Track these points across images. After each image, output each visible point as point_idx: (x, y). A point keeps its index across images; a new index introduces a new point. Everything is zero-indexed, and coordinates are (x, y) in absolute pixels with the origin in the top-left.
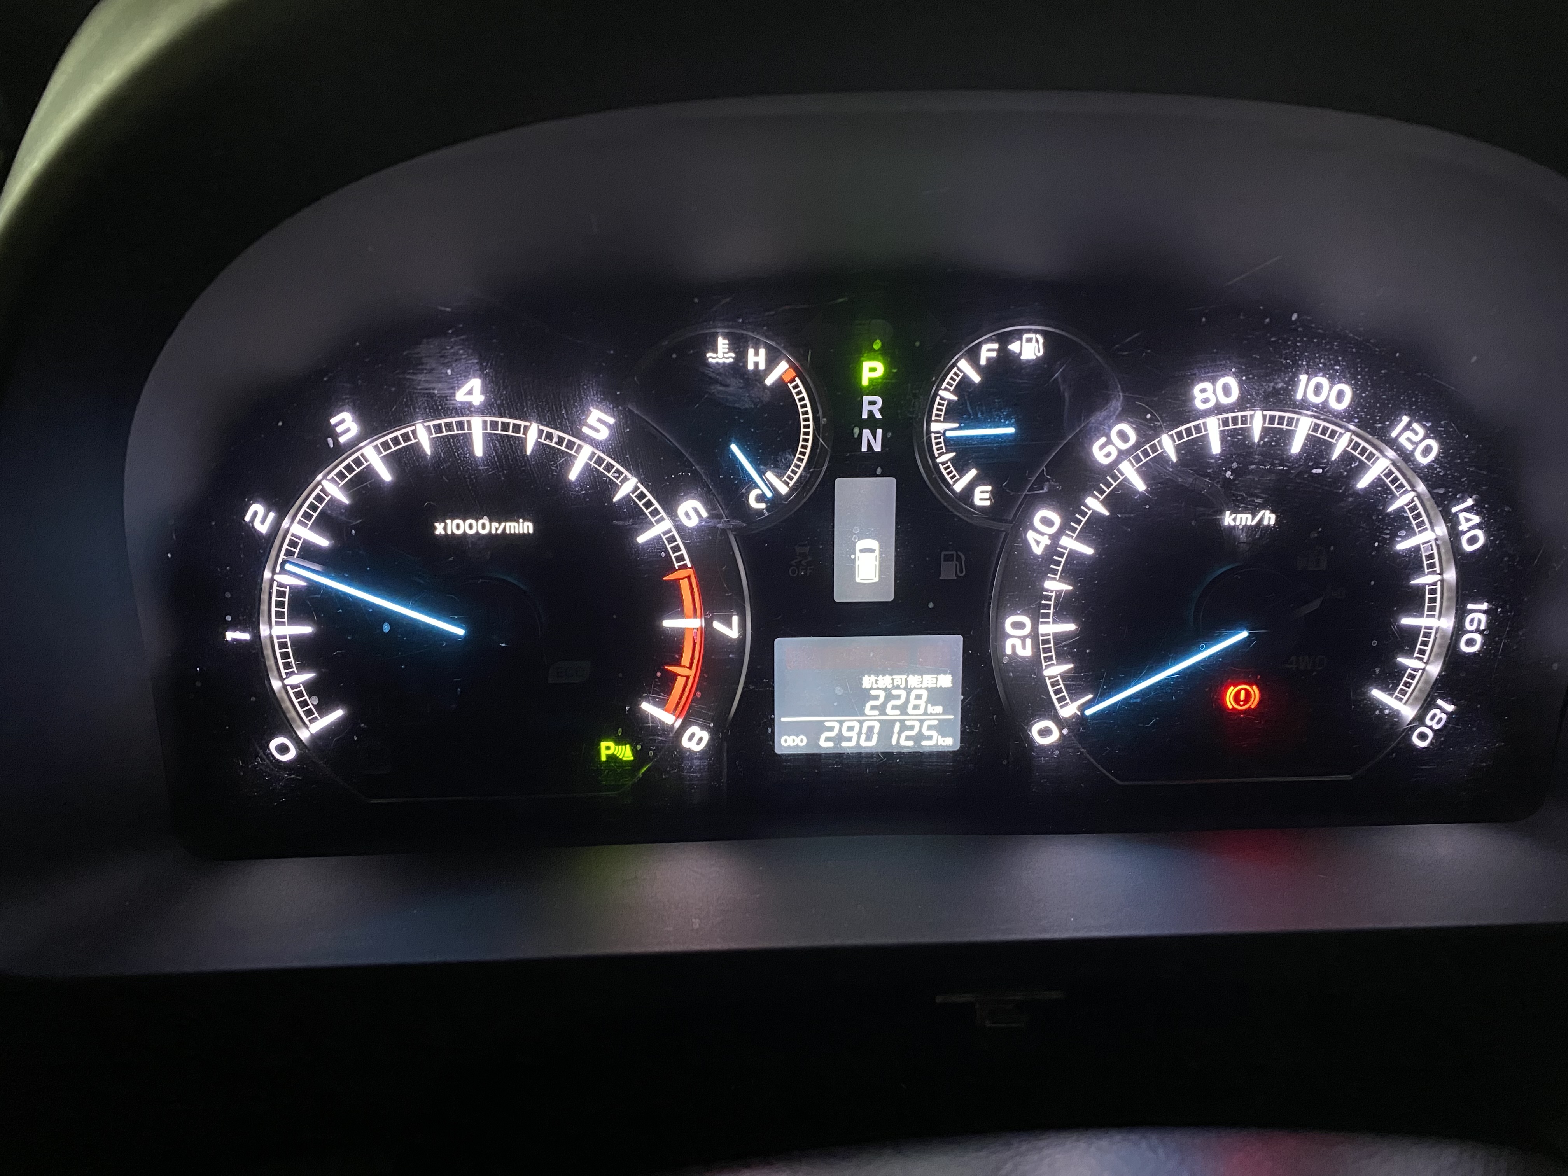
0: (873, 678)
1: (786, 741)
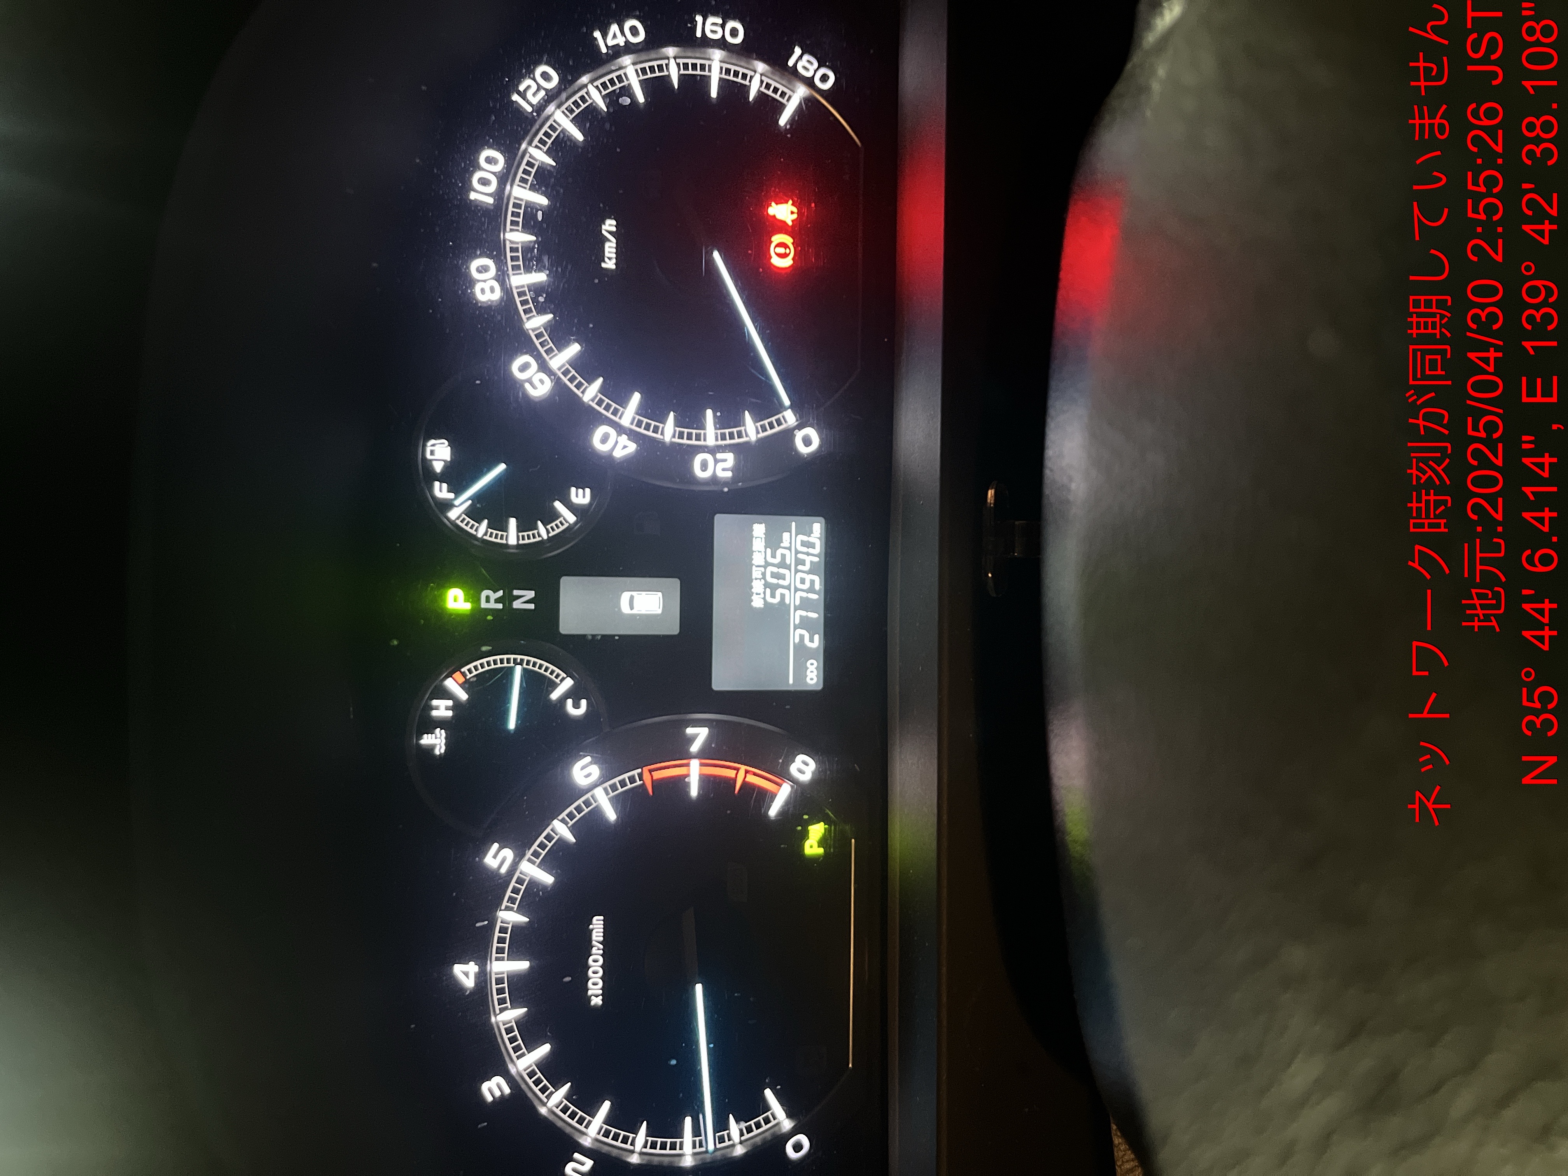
0: (754, 597)
1: (812, 679)
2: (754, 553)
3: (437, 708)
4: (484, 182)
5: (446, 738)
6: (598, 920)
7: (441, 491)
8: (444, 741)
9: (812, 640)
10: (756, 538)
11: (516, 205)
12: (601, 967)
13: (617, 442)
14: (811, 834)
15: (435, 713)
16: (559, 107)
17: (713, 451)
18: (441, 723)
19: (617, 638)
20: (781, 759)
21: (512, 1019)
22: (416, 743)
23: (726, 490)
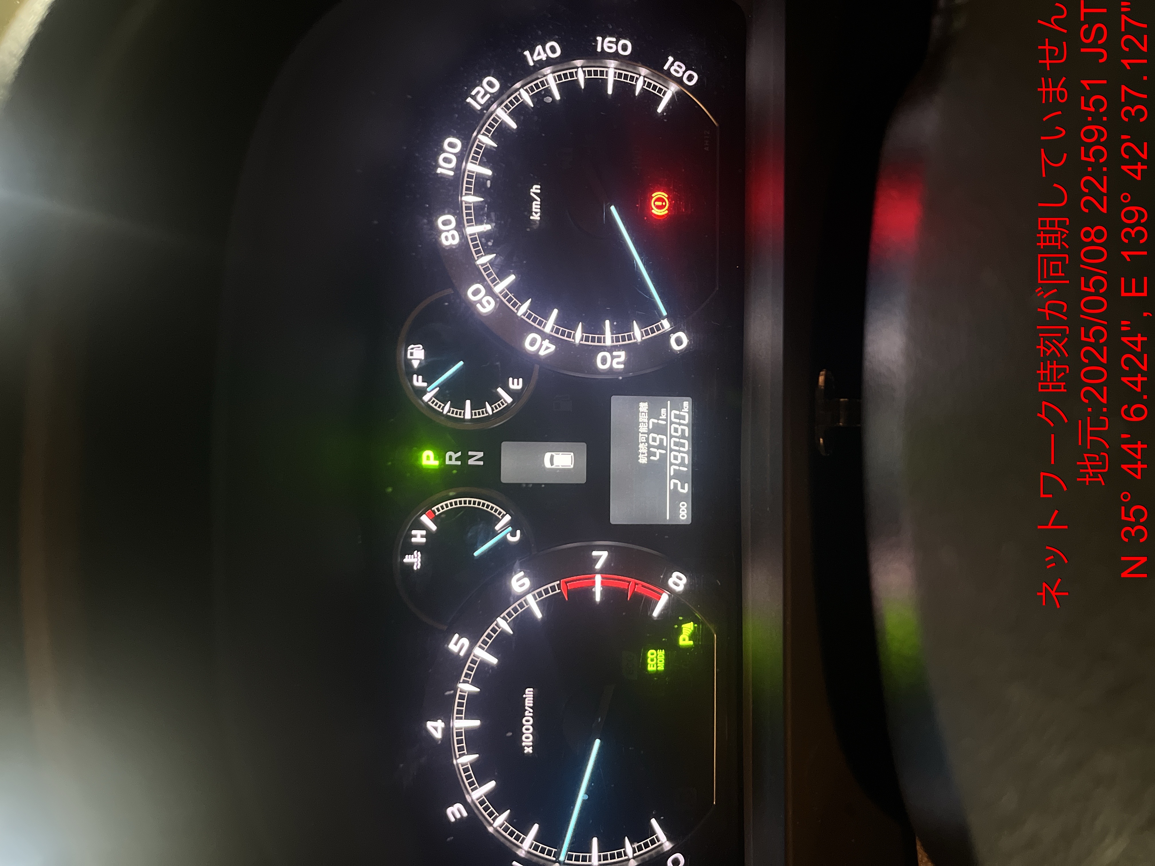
0: (641, 456)
1: (683, 516)
2: (640, 424)
3: (415, 536)
4: (446, 160)
5: (421, 558)
6: (529, 691)
7: (418, 382)
8: (420, 560)
9: (683, 487)
10: (642, 412)
11: (469, 176)
12: (531, 725)
13: (541, 345)
14: (684, 631)
15: (414, 540)
16: (500, 105)
17: (611, 350)
18: (418, 547)
19: (543, 486)
20: (661, 575)
21: (468, 762)
22: (401, 561)
23: (621, 378)
